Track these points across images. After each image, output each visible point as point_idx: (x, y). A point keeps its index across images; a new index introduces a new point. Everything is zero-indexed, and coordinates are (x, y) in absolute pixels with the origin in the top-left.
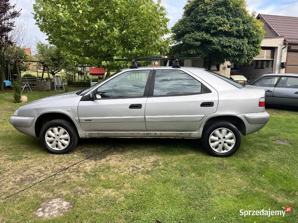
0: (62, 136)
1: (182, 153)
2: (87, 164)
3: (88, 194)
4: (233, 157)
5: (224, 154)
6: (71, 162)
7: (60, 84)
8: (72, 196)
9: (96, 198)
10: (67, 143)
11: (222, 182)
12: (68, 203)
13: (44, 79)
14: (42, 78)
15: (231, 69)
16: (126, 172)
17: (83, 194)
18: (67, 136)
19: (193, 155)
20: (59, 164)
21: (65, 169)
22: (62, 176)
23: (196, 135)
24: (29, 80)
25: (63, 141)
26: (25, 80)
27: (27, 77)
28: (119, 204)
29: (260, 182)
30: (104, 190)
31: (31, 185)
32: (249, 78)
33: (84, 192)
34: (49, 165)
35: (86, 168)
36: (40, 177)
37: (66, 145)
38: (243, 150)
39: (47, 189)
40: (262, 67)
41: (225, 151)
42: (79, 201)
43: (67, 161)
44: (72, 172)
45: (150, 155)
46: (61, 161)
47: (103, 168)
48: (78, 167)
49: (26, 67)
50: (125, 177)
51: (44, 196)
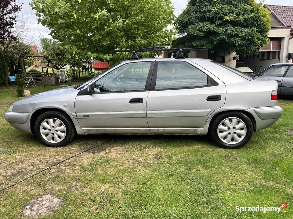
0: (58, 128)
1: (187, 145)
2: (84, 157)
3: (82, 190)
4: (243, 149)
5: (233, 146)
6: (67, 155)
7: (64, 79)
8: (65, 193)
9: (91, 195)
10: (63, 135)
11: (231, 175)
12: (60, 200)
13: (49, 74)
14: (47, 74)
15: (237, 61)
16: (125, 165)
17: (77, 189)
18: (63, 127)
19: (199, 147)
20: (55, 157)
21: (60, 163)
22: (57, 170)
23: (202, 131)
24: (33, 75)
25: (59, 133)
26: (30, 75)
27: (31, 73)
28: (116, 201)
29: (274, 175)
30: (100, 185)
31: (22, 180)
32: (255, 70)
33: (78, 187)
34: (44, 158)
35: (83, 161)
36: (32, 171)
37: (62, 137)
38: (253, 141)
39: (38, 184)
40: (268, 59)
41: (234, 143)
42: (72, 197)
43: (64, 154)
44: (67, 165)
45: (152, 147)
46: (57, 155)
47: (102, 161)
48: (75, 160)
49: (31, 62)
50: (124, 171)
51: (34, 192)
